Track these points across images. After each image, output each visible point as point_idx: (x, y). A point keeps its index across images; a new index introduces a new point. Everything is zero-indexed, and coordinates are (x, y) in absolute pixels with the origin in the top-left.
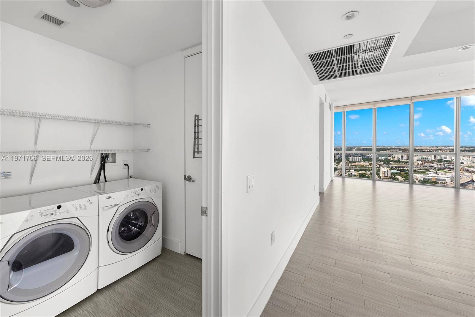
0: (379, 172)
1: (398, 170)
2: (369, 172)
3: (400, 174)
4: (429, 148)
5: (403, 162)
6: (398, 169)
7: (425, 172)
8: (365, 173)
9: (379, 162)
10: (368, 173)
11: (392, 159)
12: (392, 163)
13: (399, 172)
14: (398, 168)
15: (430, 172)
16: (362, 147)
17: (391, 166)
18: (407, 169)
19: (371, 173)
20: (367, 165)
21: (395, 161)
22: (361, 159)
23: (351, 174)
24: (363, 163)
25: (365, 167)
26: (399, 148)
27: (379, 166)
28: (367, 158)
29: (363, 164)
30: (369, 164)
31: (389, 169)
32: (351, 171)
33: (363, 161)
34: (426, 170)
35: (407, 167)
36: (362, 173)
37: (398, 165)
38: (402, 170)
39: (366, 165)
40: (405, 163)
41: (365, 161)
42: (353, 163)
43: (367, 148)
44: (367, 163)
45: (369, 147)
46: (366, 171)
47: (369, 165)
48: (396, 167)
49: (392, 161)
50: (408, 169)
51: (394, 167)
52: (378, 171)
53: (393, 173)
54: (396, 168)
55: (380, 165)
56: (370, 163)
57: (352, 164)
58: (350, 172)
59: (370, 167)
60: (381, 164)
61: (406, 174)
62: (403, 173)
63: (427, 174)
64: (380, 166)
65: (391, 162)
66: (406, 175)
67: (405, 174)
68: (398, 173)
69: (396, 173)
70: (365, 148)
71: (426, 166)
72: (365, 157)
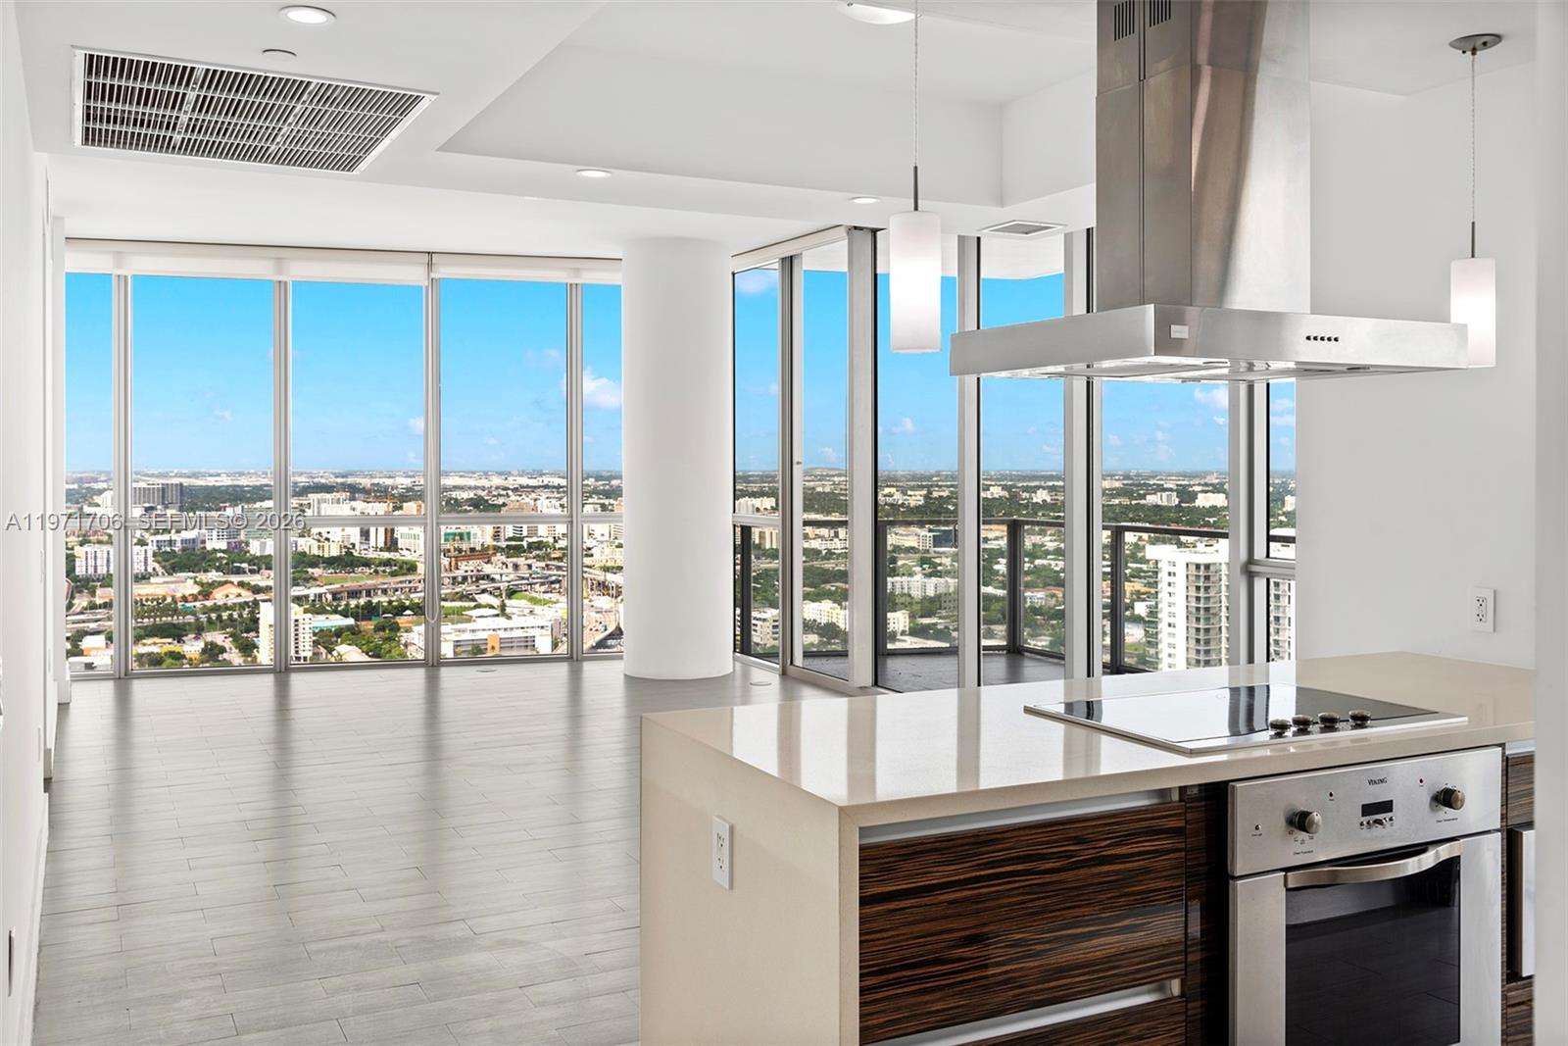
0: (252, 634)
1: (345, 614)
2: (196, 638)
3: (351, 635)
4: (472, 482)
5: (367, 563)
6: (347, 605)
7: (459, 612)
8: (175, 647)
9: (252, 572)
10: (192, 648)
11: (315, 551)
12: (316, 572)
13: (350, 621)
14: (344, 603)
15: (478, 606)
16: (152, 480)
17: (313, 591)
18: (384, 599)
19: (206, 644)
20: (185, 599)
21: (331, 562)
22: (150, 559)
23: (89, 666)
24: (161, 587)
25: (176, 612)
26: (350, 480)
27: (247, 596)
28: (184, 550)
29: (160, 591)
30: (196, 589)
31: (306, 611)
32: (87, 643)
33: (160, 570)
34: (463, 597)
35: (385, 591)
36: (155, 649)
37: (345, 580)
38: (363, 608)
39: (179, 595)
40: (376, 572)
41: (172, 569)
42: (99, 592)
43: (186, 482)
44: (185, 585)
45: (195, 475)
46: (177, 633)
47: (196, 599)
48: (336, 595)
49: (315, 561)
50: (390, 602)
51: (329, 597)
52: (247, 632)
53: (322, 630)
54: (334, 599)
55: (257, 590)
56: (201, 584)
57: (93, 593)
58: (81, 653)
59: (206, 610)
60: (263, 584)
61: (383, 629)
62: (368, 626)
63: (469, 620)
64: (260, 597)
65: (310, 570)
66: (382, 633)
67: (380, 628)
68: (349, 628)
69: (339, 632)
70: (169, 482)
71: (465, 579)
72: (171, 543)
